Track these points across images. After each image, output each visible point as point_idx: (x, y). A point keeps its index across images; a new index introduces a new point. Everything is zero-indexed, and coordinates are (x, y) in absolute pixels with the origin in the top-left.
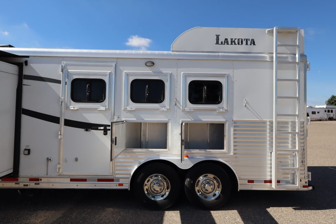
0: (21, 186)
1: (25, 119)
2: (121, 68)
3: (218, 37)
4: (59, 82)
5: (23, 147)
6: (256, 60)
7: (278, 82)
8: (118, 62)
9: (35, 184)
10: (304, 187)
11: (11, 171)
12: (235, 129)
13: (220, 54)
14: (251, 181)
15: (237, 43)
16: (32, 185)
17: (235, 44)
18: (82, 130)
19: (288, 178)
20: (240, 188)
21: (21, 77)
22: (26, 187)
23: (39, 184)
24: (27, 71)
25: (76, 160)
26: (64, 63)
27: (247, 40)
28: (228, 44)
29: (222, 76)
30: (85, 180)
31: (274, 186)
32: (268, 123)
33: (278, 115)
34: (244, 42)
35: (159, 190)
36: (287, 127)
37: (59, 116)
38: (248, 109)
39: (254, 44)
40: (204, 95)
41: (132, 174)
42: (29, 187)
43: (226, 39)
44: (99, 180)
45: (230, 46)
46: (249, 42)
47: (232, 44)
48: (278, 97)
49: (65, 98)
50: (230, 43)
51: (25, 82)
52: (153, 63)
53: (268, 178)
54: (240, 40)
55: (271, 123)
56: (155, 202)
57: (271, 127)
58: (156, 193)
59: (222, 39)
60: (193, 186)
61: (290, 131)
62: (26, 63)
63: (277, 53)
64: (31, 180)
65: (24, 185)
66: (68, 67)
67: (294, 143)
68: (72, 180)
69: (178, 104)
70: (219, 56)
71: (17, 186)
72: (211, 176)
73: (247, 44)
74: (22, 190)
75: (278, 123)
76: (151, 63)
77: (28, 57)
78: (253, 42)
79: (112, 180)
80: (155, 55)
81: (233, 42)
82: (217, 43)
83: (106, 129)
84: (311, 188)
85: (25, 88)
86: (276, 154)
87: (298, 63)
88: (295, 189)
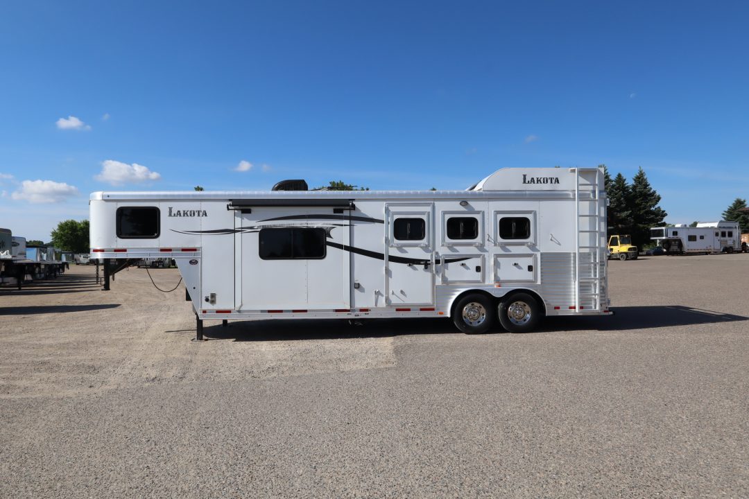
0: (353, 316)
3: (525, 176)
4: (382, 222)
6: (560, 198)
7: (580, 218)
9: (366, 314)
10: (605, 311)
12: (542, 260)
13: (527, 192)
14: (557, 308)
15: (542, 181)
16: (363, 315)
18: (405, 266)
19: (592, 304)
20: (548, 313)
22: (356, 317)
23: (369, 314)
24: (354, 213)
25: (402, 292)
27: (551, 179)
28: (534, 183)
29: (529, 212)
30: (409, 310)
31: (577, 312)
32: (572, 255)
33: (580, 247)
34: (549, 181)
35: (475, 317)
36: (590, 258)
37: (383, 253)
38: (553, 242)
39: (558, 183)
40: (514, 231)
41: (452, 303)
42: (360, 317)
43: (533, 179)
44: (422, 310)
45: (536, 185)
46: (553, 181)
48: (579, 232)
50: (536, 182)
51: (354, 223)
52: (467, 203)
53: (573, 305)
54: (545, 179)
55: (575, 254)
57: (575, 257)
58: (475, 320)
59: (528, 179)
60: (505, 311)
61: (591, 261)
63: (578, 191)
64: (362, 310)
66: (390, 208)
67: (595, 272)
68: (397, 310)
69: (490, 239)
70: (526, 194)
71: (349, 316)
72: (521, 303)
73: (551, 182)
74: (352, 320)
75: (580, 254)
77: (354, 199)
78: (557, 181)
79: (433, 310)
80: (468, 194)
81: (539, 181)
82: (524, 182)
83: (426, 264)
84: (611, 313)
86: (580, 283)
87: (597, 200)
88: (597, 314)
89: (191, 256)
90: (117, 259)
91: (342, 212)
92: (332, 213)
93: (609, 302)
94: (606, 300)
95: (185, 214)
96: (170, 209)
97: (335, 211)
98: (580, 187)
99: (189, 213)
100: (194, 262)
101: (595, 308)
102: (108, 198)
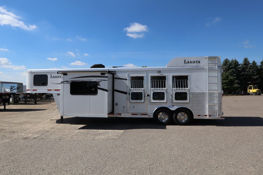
0: (115, 116)
1: (115, 93)
2: (149, 74)
3: (185, 60)
4: (126, 80)
5: (115, 103)
6: (202, 69)
7: (209, 77)
8: (147, 71)
9: (120, 115)
10: (221, 118)
11: (112, 111)
12: (192, 95)
14: (199, 116)
15: (193, 63)
16: (119, 116)
17: (192, 63)
19: (215, 114)
20: (195, 118)
21: (114, 78)
22: (116, 117)
23: (121, 116)
24: (115, 76)
25: (134, 107)
26: (128, 73)
27: (197, 61)
28: (189, 63)
30: (136, 114)
31: (208, 117)
33: (209, 90)
34: (196, 62)
35: (164, 118)
37: (127, 92)
38: (197, 88)
39: (200, 63)
41: (154, 112)
42: (117, 117)
43: (188, 61)
44: (142, 114)
45: (190, 64)
46: (198, 62)
47: (191, 63)
48: (209, 83)
49: (129, 85)
50: (190, 63)
51: (115, 80)
52: (160, 72)
53: (206, 114)
54: (194, 62)
55: (207, 93)
56: (163, 122)
58: (163, 119)
59: (186, 61)
60: (176, 117)
61: (215, 96)
62: (115, 73)
63: (208, 66)
64: (118, 114)
65: (116, 116)
66: (130, 74)
68: (132, 114)
69: (170, 86)
70: (185, 68)
71: (114, 116)
72: (183, 113)
73: (197, 63)
74: (115, 118)
75: (209, 93)
76: (159, 72)
77: (116, 71)
78: (199, 62)
79: (146, 115)
80: (161, 68)
81: (191, 62)
82: (185, 63)
84: (224, 118)
85: (115, 82)
86: (209, 105)
87: (217, 70)
88: (217, 119)
89: (57, 92)
90: (39, 93)
91: (105, 75)
92: (100, 75)
93: (223, 114)
94: (222, 113)
95: (56, 77)
96: (51, 75)
97: (102, 74)
98: (209, 64)
99: (57, 77)
100: (58, 94)
101: (216, 116)
102: (31, 72)
